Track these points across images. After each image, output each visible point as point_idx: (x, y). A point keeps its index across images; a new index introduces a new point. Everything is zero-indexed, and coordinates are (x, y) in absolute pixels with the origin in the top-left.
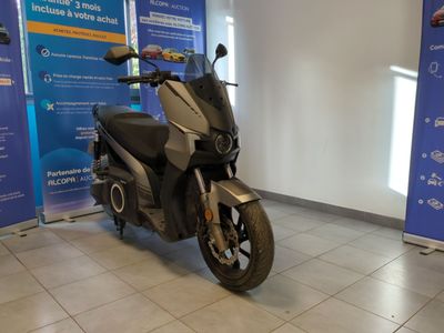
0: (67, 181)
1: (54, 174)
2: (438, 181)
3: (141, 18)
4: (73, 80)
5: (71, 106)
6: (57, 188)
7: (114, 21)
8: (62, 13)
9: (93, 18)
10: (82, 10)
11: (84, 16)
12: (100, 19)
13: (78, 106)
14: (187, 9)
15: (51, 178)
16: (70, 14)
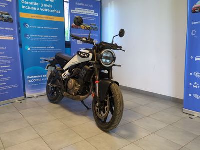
0: (36, 80)
1: (31, 78)
2: (198, 86)
3: (72, 11)
4: (39, 37)
5: (39, 49)
6: (32, 83)
7: (59, 12)
8: (35, 9)
9: (49, 11)
10: (44, 8)
11: (45, 10)
12: (52, 11)
13: (41, 49)
14: (92, 6)
15: (29, 79)
16: (39, 9)
